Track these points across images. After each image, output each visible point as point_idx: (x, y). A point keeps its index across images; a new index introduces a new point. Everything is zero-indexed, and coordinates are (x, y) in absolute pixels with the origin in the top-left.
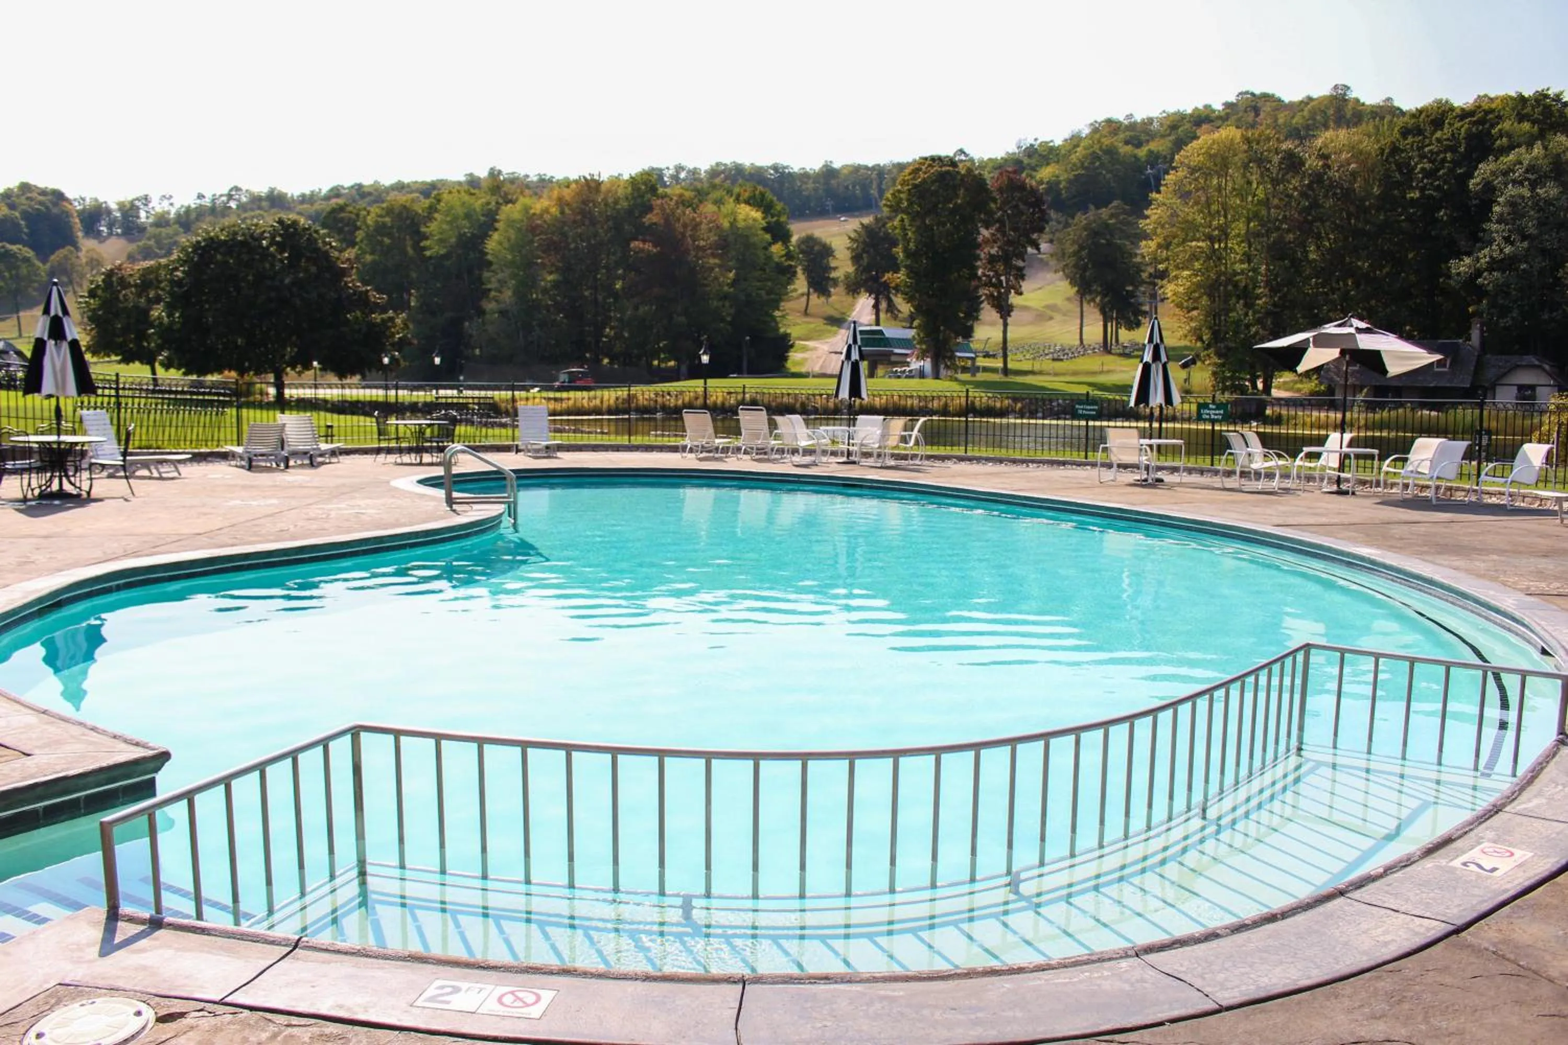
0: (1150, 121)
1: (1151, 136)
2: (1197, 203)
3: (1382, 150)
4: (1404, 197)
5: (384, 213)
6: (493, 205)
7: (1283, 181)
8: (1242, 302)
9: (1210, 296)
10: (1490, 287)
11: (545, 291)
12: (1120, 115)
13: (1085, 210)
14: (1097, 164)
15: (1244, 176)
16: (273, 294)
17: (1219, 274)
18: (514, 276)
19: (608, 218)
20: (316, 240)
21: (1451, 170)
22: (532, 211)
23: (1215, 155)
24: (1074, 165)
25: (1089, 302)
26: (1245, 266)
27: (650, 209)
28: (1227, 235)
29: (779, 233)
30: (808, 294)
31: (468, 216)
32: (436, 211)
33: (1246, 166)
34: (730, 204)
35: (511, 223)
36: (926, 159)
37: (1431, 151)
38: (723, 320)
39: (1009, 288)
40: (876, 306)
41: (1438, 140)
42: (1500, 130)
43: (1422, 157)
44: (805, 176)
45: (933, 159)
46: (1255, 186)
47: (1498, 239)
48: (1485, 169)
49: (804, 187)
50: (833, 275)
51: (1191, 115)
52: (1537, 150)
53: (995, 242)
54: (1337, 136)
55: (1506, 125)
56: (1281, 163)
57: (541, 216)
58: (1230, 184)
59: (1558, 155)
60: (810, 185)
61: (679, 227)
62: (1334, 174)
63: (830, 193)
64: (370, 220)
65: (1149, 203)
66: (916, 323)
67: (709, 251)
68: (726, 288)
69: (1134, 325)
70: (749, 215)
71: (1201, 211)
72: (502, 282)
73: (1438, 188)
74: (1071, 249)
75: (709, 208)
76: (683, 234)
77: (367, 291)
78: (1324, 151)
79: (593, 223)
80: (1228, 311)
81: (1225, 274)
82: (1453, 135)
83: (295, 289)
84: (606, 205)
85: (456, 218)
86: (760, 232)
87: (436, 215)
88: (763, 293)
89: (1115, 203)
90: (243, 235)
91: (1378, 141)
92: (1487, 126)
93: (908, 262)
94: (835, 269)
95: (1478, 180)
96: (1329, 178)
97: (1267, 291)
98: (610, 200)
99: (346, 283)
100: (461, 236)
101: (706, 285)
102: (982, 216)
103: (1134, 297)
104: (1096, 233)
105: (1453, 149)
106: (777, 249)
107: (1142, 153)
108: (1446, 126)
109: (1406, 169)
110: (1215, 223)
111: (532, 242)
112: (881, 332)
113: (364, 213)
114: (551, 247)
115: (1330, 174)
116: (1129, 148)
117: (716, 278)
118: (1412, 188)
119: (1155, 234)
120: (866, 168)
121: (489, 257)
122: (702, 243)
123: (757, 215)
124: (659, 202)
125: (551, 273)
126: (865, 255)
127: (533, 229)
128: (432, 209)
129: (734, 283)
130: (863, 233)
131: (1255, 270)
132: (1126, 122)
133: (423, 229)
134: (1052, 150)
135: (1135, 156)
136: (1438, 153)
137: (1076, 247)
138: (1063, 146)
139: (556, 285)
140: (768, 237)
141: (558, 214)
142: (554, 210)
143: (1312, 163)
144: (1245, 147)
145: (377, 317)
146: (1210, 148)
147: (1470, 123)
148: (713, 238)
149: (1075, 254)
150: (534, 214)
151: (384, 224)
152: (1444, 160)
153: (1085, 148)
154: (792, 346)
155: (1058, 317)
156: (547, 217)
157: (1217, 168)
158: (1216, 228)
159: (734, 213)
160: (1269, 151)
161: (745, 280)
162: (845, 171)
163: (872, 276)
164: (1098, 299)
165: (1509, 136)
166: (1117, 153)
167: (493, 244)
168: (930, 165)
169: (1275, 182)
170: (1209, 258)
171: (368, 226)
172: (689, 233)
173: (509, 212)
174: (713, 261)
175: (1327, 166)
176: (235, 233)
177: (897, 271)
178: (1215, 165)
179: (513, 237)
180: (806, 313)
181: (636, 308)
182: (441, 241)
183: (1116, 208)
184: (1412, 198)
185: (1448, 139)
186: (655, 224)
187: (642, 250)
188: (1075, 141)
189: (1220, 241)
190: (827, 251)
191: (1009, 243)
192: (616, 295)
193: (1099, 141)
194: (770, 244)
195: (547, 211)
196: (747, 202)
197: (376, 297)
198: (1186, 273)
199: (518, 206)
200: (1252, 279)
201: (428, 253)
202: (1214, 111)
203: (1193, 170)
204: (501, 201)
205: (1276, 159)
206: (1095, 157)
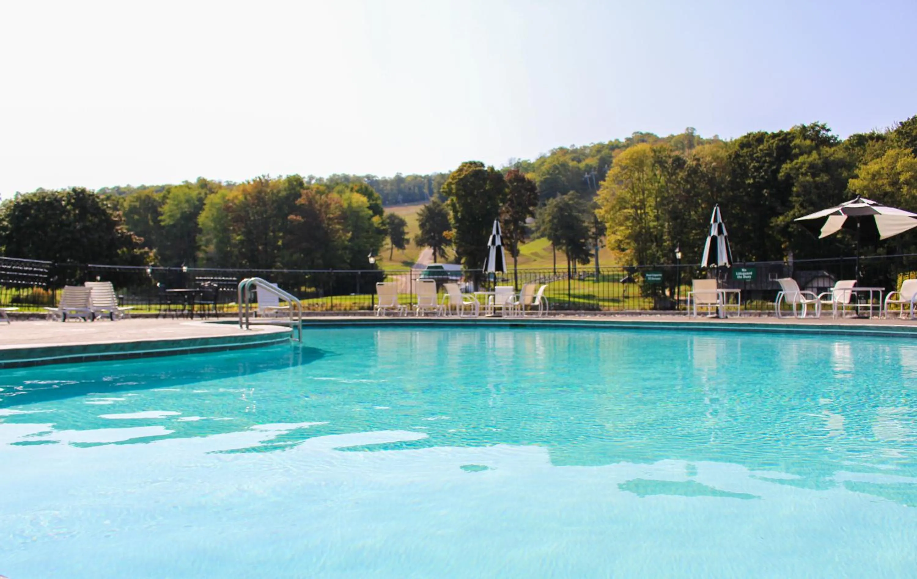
0: (585, 147)
1: (586, 156)
2: (626, 187)
3: (730, 156)
4: (745, 183)
5: (135, 200)
6: (203, 195)
7: (674, 174)
8: (655, 244)
9: (636, 241)
10: (795, 233)
11: (235, 246)
12: (567, 146)
13: (554, 197)
14: (557, 172)
15: (652, 170)
16: (69, 236)
17: (641, 228)
18: (216, 236)
19: (273, 202)
20: (97, 203)
21: (769, 167)
22: (227, 198)
23: (635, 159)
24: (544, 172)
25: (558, 250)
26: (655, 223)
27: (300, 196)
28: (645, 205)
29: (377, 210)
30: (392, 249)
31: (187, 201)
32: (167, 198)
33: (653, 165)
34: (347, 194)
35: (213, 205)
36: (466, 163)
37: (757, 157)
38: (345, 262)
39: (517, 240)
40: (434, 254)
41: (761, 150)
42: (795, 144)
43: (753, 159)
44: (385, 182)
45: (471, 163)
46: (659, 177)
47: (797, 205)
48: (786, 167)
49: (385, 188)
50: (406, 237)
51: (608, 145)
52: (814, 155)
53: (508, 212)
54: (704, 148)
55: (797, 141)
56: (673, 163)
57: (232, 201)
58: (645, 176)
59: (827, 158)
60: (389, 187)
61: (317, 206)
62: (703, 169)
63: (400, 191)
64: (126, 205)
65: (598, 187)
66: (463, 261)
67: (336, 221)
68: (346, 243)
69: (585, 261)
70: (360, 200)
71: (628, 192)
72: (208, 242)
73: (762, 177)
74: (548, 219)
75: (335, 195)
76: (320, 210)
77: (131, 235)
78: (697, 157)
79: (265, 204)
80: (647, 249)
81: (644, 228)
82: (769, 147)
83: (83, 233)
84: (273, 193)
85: (180, 202)
86: (367, 210)
87: (168, 201)
88: (368, 245)
89: (571, 192)
90: (49, 198)
91: (727, 151)
92: (788, 141)
93: (457, 225)
94: (407, 233)
95: (783, 174)
96: (701, 172)
97: (669, 237)
98: (275, 191)
99: (117, 230)
100: (183, 213)
101: (334, 241)
102: (501, 196)
103: (585, 246)
104: (562, 208)
105: (769, 155)
106: (376, 220)
107: (582, 165)
108: (765, 142)
109: (743, 167)
110: (638, 198)
111: (227, 216)
112: (441, 267)
113: (121, 200)
114: (238, 219)
115: (701, 169)
116: (575, 163)
117: (340, 237)
118: (748, 177)
119: (603, 205)
120: (421, 177)
121: (200, 226)
122: (331, 216)
123: (364, 199)
124: (305, 191)
125: (238, 235)
126: (427, 224)
127: (228, 209)
128: (165, 197)
129: (351, 240)
130: (426, 211)
131: (662, 226)
132: (571, 149)
133: (160, 209)
134: (529, 165)
135: (579, 168)
136: (761, 157)
137: (550, 218)
138: (536, 162)
139: (241, 242)
140: (371, 212)
141: (243, 200)
142: (241, 197)
143: (690, 162)
144: (652, 154)
145: (137, 251)
146: (632, 155)
147: (778, 140)
148: (338, 213)
149: (550, 221)
150: (228, 200)
151: (135, 207)
152: (765, 162)
153: (549, 163)
154: (385, 278)
155: (539, 259)
156: (237, 202)
157: (637, 167)
158: (638, 202)
159: (350, 198)
160: (666, 156)
161: (358, 238)
162: (409, 179)
163: (432, 236)
164: (564, 248)
165: (799, 147)
166: (568, 166)
167: (203, 218)
168: (469, 167)
169: (671, 175)
170: (634, 218)
171: (124, 208)
172: (323, 210)
173: (213, 199)
174: (338, 227)
175: (698, 165)
176: (44, 198)
177: (450, 230)
178: (636, 164)
179: (215, 214)
180: (391, 259)
181: (291, 255)
182: (170, 216)
183: (573, 195)
184: (749, 183)
185: (766, 150)
186: (303, 205)
187: (296, 220)
188: (542, 160)
189: (641, 209)
190: (402, 223)
191: (517, 213)
192: (278, 248)
193: (557, 159)
194: (372, 216)
195: (236, 197)
196: (357, 192)
197: (136, 239)
198: (622, 228)
199: (218, 195)
200: (660, 230)
201: (162, 224)
202: (620, 142)
203: (623, 168)
204: (208, 192)
205: (670, 161)
206: (556, 168)
